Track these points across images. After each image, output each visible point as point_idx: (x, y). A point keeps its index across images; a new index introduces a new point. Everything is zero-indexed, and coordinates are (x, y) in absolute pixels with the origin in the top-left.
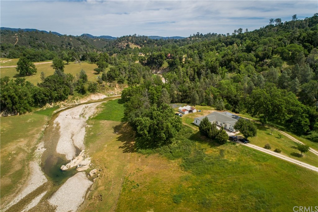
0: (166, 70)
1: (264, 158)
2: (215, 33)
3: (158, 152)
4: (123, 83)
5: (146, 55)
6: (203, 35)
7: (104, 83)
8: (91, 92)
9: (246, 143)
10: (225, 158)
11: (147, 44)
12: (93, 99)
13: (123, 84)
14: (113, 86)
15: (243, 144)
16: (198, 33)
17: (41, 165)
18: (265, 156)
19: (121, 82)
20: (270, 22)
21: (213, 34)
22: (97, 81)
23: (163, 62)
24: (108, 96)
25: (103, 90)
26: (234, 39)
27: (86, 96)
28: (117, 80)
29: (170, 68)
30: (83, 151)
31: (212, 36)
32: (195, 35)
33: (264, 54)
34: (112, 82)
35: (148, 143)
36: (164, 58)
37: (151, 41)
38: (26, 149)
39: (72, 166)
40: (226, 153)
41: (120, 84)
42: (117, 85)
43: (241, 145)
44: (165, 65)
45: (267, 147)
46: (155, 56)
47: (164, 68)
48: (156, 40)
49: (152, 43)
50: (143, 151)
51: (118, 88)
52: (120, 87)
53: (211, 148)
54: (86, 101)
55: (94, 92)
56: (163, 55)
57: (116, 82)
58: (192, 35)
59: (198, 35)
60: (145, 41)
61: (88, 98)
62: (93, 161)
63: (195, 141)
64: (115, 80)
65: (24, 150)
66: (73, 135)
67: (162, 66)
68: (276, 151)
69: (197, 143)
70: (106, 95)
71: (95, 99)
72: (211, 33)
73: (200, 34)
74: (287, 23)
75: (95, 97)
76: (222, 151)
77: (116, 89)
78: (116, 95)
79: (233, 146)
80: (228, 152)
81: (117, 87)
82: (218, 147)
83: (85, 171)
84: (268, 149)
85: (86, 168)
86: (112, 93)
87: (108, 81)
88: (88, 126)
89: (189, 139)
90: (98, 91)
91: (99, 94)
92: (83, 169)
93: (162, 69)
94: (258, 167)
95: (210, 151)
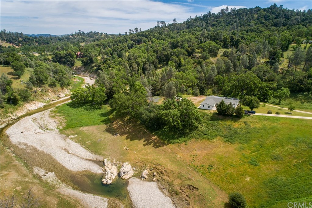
0: (80, 69)
1: (277, 120)
2: (97, 32)
3: (192, 137)
4: (55, 86)
5: (41, 55)
6: (85, 33)
7: (34, 89)
8: (23, 101)
9: (255, 113)
10: (252, 126)
11: (24, 42)
12: (30, 109)
13: (56, 88)
14: (45, 91)
15: (254, 114)
16: (79, 31)
17: (75, 189)
18: (275, 118)
19: (53, 85)
20: (157, 23)
21: (95, 33)
22: (25, 87)
23: (75, 61)
24: (45, 102)
25: (37, 97)
26: (140, 37)
27: (20, 106)
28: (47, 83)
29: (85, 67)
30: (105, 160)
31: (95, 34)
32: (77, 32)
33: (192, 49)
34: (41, 87)
35: (173, 133)
36: (75, 56)
37: (29, 39)
38: (27, 179)
39: (114, 177)
40: (250, 123)
41: (53, 88)
42: (49, 89)
43: (253, 115)
44: (78, 64)
45: (269, 113)
46: (62, 55)
47: (78, 67)
48: (34, 37)
49: (30, 41)
50: (176, 140)
51: (51, 93)
52: (53, 91)
53: (235, 122)
54: (23, 113)
55: (27, 101)
56: (73, 53)
57: (47, 86)
58: (74, 33)
59: (79, 33)
60: (20, 39)
61: (23, 109)
62: (133, 165)
63: (218, 121)
64: (44, 84)
65: (28, 182)
66: (65, 150)
67: (75, 65)
68: (277, 113)
69: (220, 122)
70: (43, 102)
71: (33, 109)
72: (93, 32)
73: (81, 32)
74: (170, 25)
75: (32, 106)
76: (245, 123)
77: (49, 94)
78: (53, 101)
79: (249, 117)
80: (250, 122)
81: (50, 91)
82: (240, 121)
83: (133, 176)
84: (271, 114)
85: (132, 173)
86: (48, 99)
87: (37, 86)
88: (71, 137)
89: (210, 121)
90: (31, 98)
91: (34, 102)
92: (129, 175)
93: (76, 69)
94: (279, 126)
95: (237, 125)
